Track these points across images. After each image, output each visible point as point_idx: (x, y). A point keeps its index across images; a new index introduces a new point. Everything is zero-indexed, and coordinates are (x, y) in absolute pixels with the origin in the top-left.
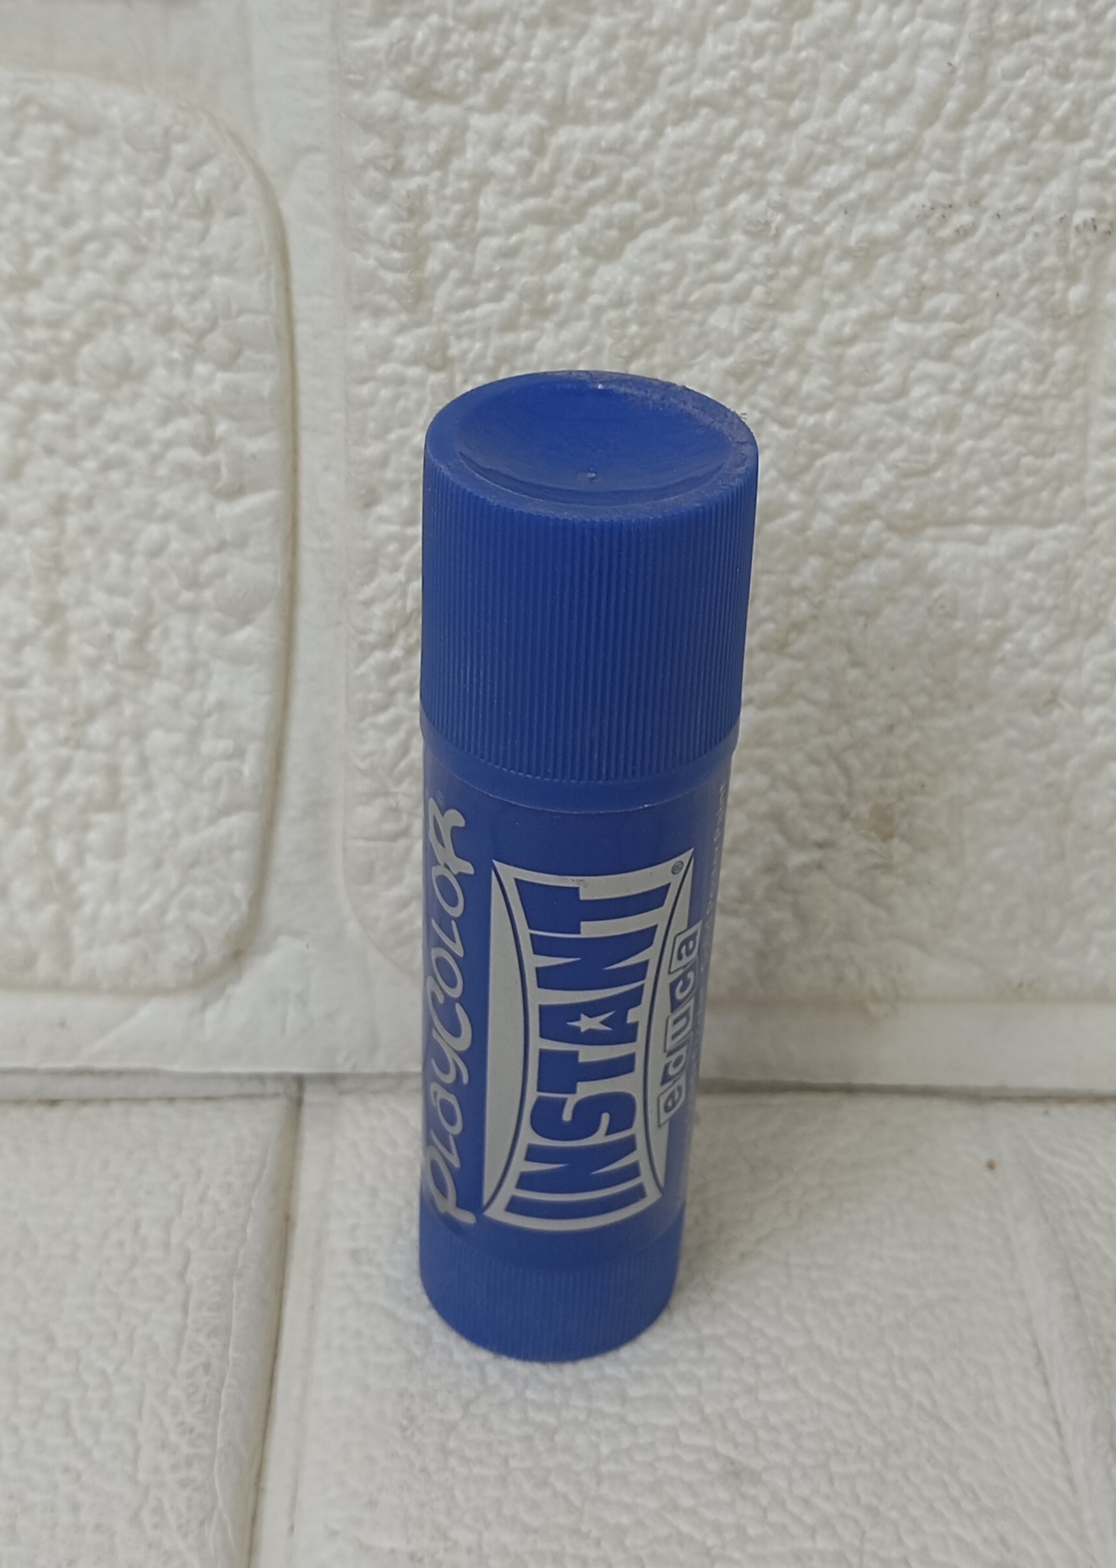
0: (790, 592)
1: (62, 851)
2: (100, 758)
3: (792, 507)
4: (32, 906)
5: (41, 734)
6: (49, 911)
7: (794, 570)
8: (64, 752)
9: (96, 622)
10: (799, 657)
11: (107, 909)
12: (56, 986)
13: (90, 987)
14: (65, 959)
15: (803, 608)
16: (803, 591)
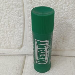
0: (57, 23)
1: (10, 40)
2: (12, 34)
3: (57, 17)
4: (8, 43)
5: (8, 32)
6: (9, 44)
7: (57, 22)
8: (10, 33)
9: (11, 25)
10: (58, 27)
11: (13, 44)
12: (10, 48)
13: (12, 49)
14: (10, 47)
15: (58, 24)
16: (58, 23)
